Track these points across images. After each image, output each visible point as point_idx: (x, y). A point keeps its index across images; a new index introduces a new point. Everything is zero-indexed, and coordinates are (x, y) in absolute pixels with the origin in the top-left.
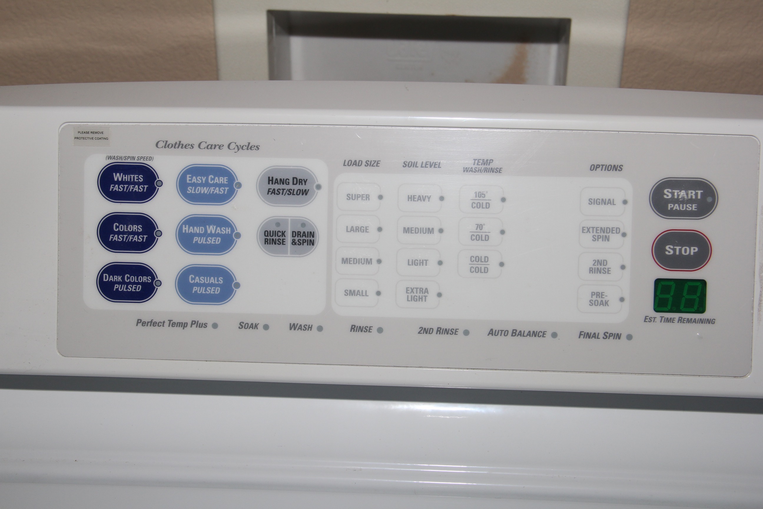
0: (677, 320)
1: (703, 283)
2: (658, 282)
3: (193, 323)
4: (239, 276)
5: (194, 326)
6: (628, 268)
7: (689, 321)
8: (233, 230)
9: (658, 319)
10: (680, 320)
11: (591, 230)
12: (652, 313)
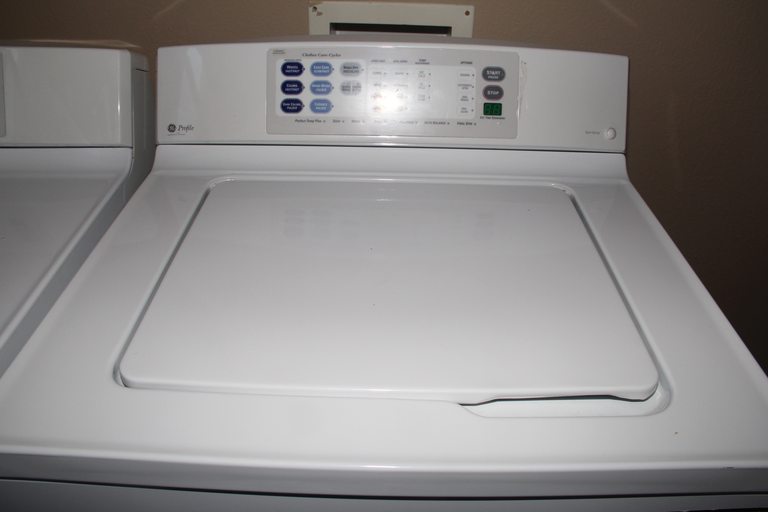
0: (492, 118)
1: (501, 105)
2: (485, 104)
3: (316, 120)
4: (333, 103)
5: (317, 122)
6: (474, 99)
7: (496, 118)
8: (331, 86)
9: (485, 118)
10: (493, 118)
11: (461, 85)
12: (483, 115)
